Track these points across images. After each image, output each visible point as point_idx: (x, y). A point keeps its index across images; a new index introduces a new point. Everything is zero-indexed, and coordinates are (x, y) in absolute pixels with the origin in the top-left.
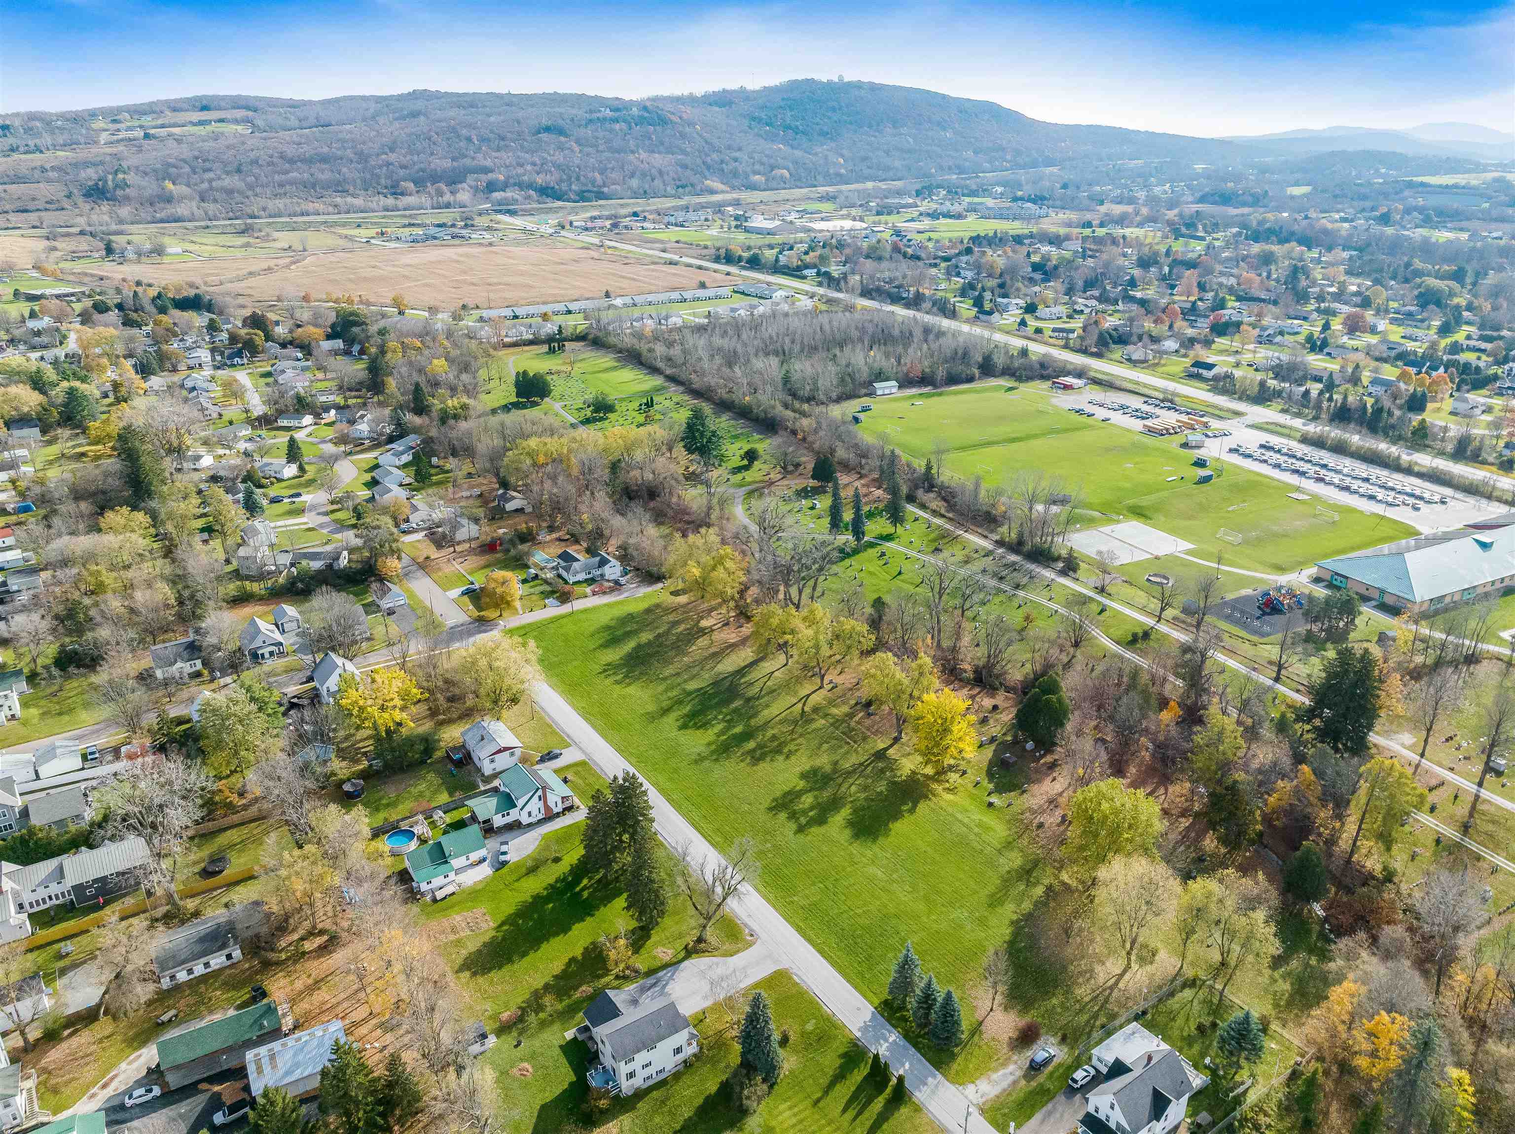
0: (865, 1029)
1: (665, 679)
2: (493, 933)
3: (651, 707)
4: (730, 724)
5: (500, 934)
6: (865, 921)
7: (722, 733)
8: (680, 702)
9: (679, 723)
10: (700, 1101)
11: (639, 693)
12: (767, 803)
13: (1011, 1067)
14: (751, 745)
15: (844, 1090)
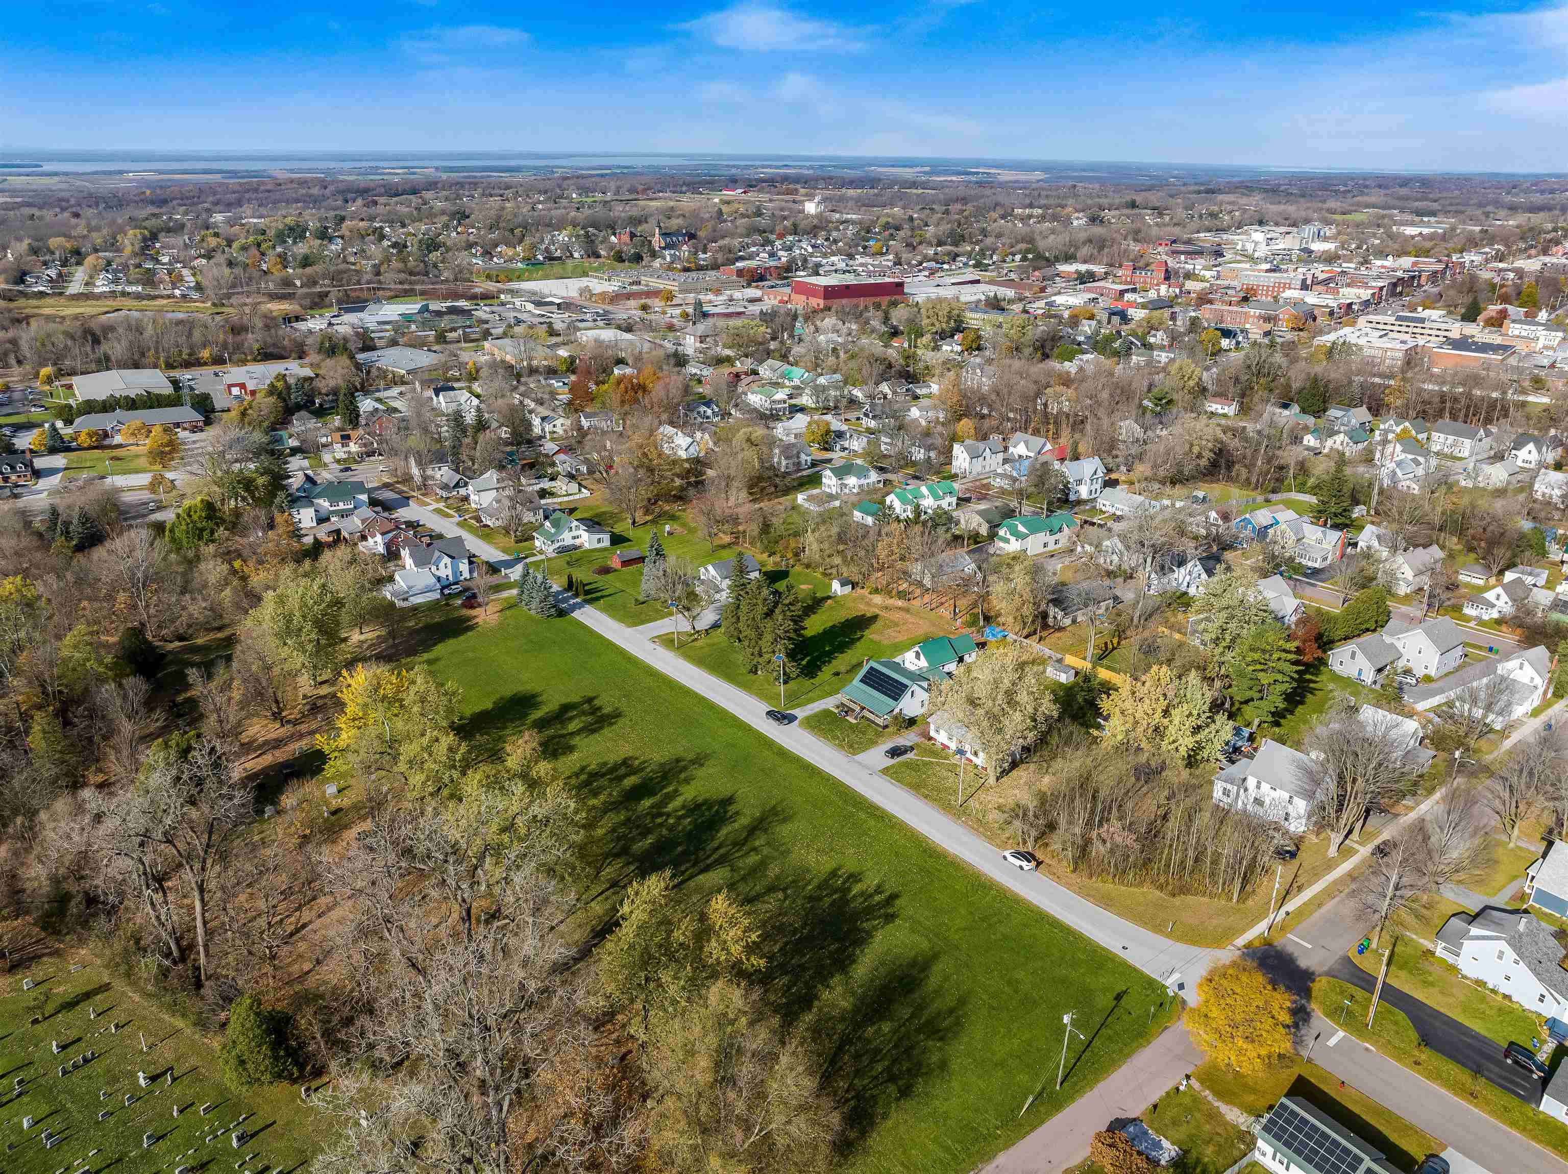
1: (771, 889)
3: (784, 831)
4: (657, 811)
7: (670, 797)
8: (738, 844)
9: (732, 809)
11: (811, 859)
12: (621, 722)
14: (629, 782)
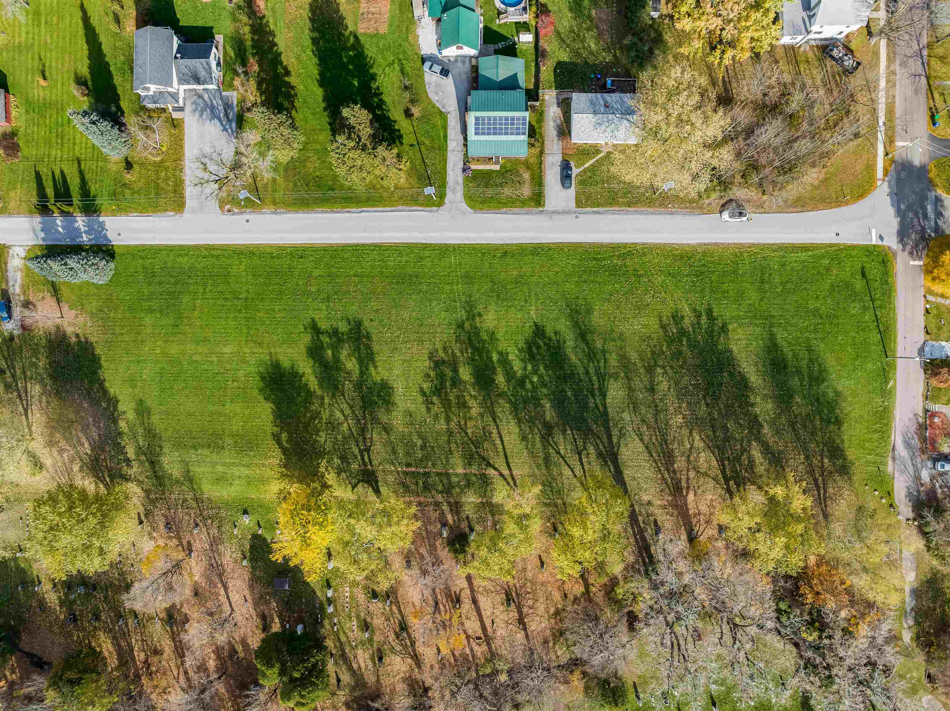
0: (102, 226)
2: (351, 28)
5: (347, 33)
6: (186, 299)
9: (549, 333)
10: (120, 91)
11: (641, 327)
12: (370, 327)
13: (18, 290)
14: (467, 376)
15: (74, 183)
